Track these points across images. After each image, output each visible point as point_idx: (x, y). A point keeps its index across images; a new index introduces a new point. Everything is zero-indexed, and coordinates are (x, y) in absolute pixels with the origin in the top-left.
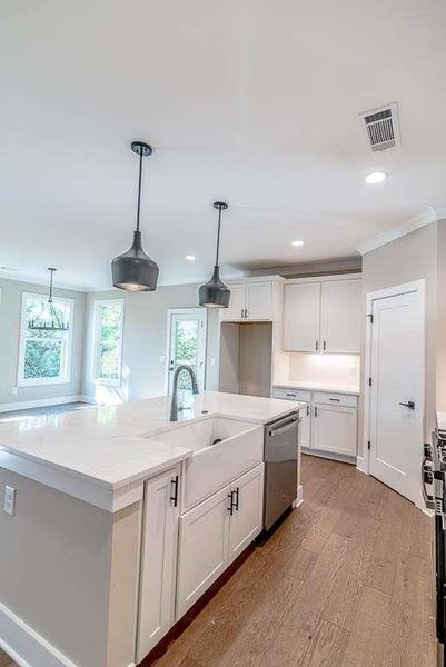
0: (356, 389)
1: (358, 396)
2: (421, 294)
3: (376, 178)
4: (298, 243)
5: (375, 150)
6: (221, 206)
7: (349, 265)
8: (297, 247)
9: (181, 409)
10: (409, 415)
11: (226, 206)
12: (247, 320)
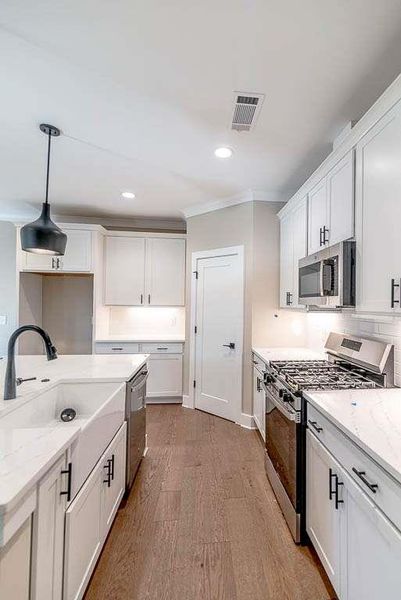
0: (182, 337)
1: (183, 343)
2: (241, 258)
3: (223, 153)
4: (129, 195)
5: (234, 128)
6: (50, 130)
7: (174, 226)
8: (128, 200)
9: (20, 381)
10: (230, 353)
11: (57, 132)
12: (59, 271)
